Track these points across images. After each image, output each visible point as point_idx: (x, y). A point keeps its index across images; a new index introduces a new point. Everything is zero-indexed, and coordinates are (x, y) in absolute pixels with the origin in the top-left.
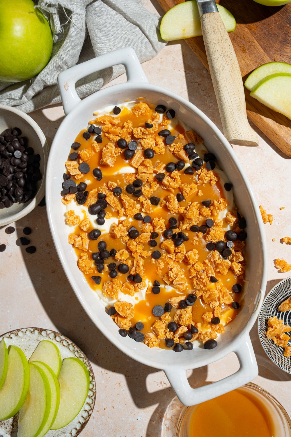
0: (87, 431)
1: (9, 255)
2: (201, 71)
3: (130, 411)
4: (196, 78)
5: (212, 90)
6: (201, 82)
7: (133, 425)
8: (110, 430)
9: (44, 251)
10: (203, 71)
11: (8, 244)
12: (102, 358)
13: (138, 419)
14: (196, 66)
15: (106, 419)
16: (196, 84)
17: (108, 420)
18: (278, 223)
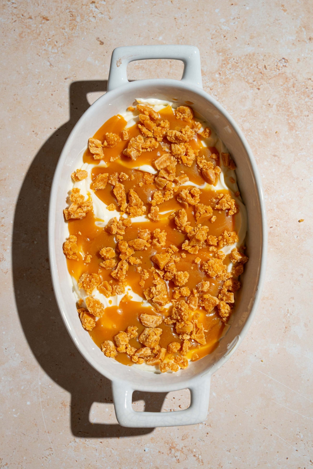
0: (89, 464)
1: (5, 272)
3: (136, 442)
4: (207, 82)
5: (225, 95)
6: (213, 86)
7: (140, 457)
8: (114, 463)
9: (44, 267)
10: (215, 75)
11: (4, 260)
12: (106, 384)
13: (146, 451)
14: (208, 70)
15: (111, 451)
16: (208, 88)
17: (113, 451)
18: (297, 237)
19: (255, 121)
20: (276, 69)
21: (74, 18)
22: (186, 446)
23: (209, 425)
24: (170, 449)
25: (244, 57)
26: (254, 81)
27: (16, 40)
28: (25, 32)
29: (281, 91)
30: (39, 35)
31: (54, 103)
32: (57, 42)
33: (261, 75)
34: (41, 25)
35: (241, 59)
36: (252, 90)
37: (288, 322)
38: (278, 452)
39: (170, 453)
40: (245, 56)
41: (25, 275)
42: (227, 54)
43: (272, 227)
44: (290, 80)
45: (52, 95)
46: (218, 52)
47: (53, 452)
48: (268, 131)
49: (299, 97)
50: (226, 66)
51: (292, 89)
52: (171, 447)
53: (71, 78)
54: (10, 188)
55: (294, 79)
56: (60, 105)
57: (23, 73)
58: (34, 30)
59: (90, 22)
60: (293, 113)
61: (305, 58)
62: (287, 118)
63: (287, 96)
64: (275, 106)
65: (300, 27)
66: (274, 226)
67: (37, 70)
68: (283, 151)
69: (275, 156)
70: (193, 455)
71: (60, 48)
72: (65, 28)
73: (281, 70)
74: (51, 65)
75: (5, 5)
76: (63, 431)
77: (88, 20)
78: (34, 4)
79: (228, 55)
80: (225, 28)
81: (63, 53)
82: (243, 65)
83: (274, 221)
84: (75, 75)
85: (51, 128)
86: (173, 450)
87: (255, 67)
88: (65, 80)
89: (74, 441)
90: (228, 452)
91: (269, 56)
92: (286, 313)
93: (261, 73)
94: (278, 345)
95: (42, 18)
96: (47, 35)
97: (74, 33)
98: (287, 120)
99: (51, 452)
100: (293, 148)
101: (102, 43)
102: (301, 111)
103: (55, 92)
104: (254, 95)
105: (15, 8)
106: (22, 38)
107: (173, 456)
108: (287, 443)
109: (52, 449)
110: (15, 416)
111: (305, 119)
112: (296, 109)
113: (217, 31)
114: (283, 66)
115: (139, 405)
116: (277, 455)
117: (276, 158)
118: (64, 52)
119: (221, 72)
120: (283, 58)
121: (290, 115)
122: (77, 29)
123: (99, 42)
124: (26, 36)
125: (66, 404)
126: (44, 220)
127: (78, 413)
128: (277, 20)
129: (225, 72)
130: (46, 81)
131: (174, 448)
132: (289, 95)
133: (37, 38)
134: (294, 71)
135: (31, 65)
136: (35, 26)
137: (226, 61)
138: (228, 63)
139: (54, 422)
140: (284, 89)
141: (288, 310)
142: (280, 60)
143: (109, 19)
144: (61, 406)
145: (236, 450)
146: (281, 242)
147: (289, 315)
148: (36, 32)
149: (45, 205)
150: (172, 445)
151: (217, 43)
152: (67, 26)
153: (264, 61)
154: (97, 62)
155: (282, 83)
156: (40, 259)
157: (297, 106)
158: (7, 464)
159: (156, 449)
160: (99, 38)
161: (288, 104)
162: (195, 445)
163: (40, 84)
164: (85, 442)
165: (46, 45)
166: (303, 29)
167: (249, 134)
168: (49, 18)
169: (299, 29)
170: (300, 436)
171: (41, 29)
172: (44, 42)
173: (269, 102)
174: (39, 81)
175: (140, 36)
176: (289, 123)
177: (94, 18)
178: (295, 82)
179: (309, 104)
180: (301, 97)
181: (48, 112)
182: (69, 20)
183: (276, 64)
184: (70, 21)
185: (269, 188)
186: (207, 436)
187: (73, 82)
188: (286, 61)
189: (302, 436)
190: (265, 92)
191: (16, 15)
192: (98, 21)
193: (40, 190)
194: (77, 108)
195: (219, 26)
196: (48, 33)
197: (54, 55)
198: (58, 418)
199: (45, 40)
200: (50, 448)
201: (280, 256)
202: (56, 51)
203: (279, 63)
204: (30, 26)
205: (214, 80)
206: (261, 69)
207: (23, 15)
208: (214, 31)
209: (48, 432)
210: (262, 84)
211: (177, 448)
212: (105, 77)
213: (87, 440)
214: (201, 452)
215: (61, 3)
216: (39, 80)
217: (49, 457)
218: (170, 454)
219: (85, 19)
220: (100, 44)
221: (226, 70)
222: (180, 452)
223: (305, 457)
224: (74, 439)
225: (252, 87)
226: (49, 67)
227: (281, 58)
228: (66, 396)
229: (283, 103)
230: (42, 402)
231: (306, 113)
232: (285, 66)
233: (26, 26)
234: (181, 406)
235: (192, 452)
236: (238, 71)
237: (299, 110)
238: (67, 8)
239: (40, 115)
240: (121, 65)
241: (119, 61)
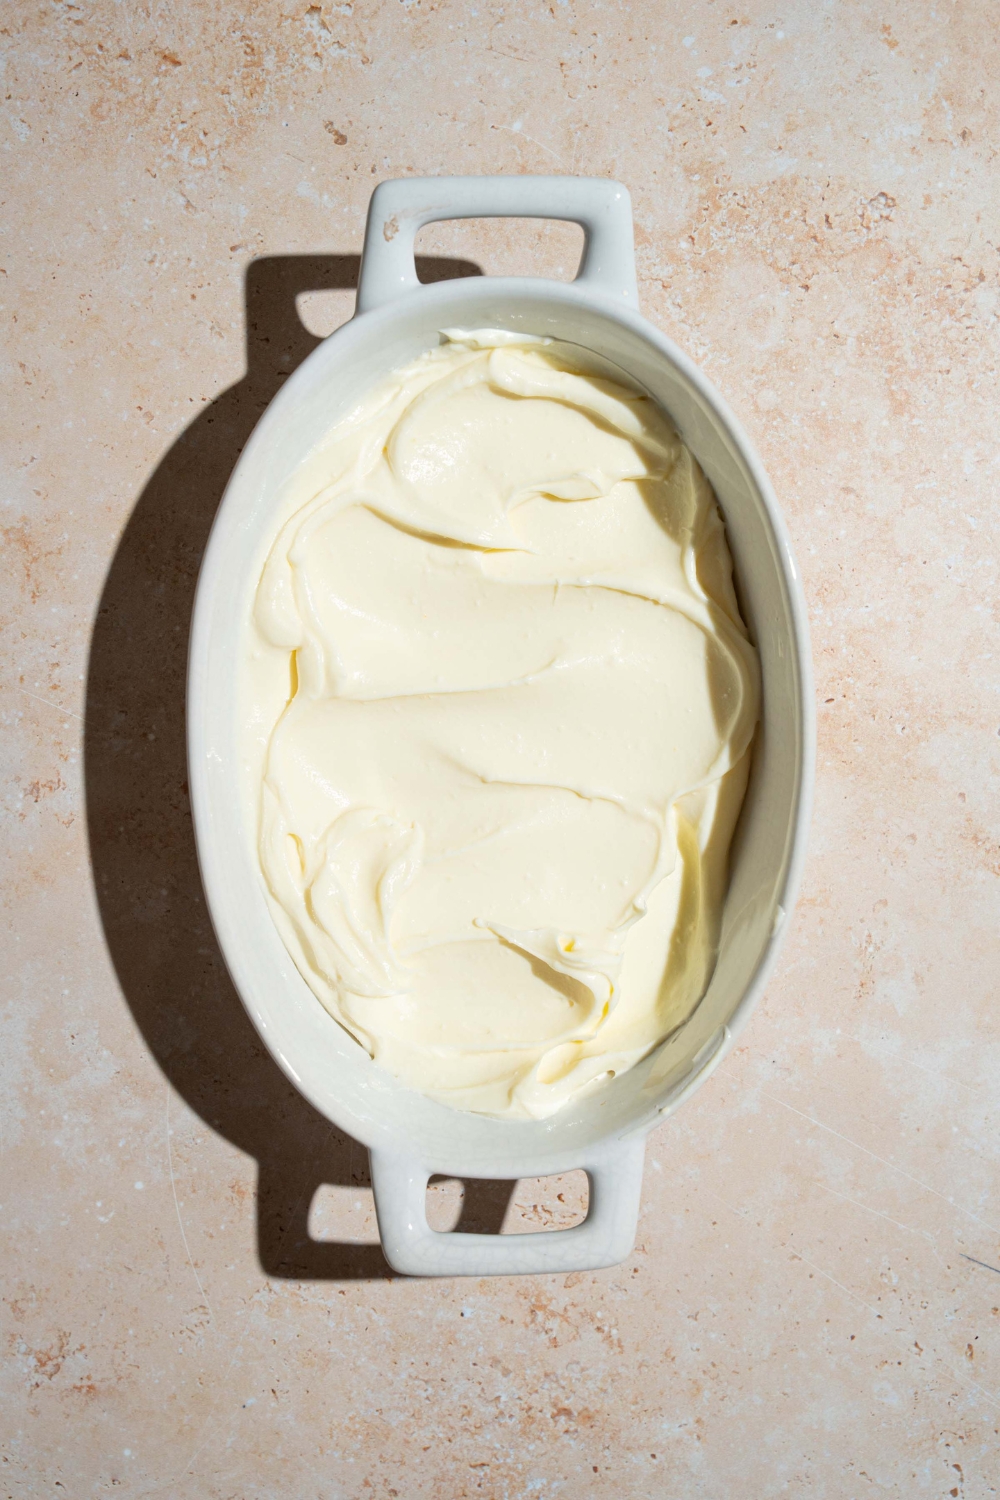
0: (310, 1350)
1: (66, 821)
2: (674, 241)
3: (439, 1291)
4: (654, 265)
5: (705, 305)
6: (671, 278)
7: (450, 1332)
8: (378, 1347)
9: (176, 808)
10: (678, 242)
11: (62, 786)
13: (465, 1315)
14: (657, 226)
15: (369, 1317)
16: (655, 283)
17: (375, 1316)
18: (903, 728)
19: (792, 383)
20: (859, 227)
21: (256, 58)
22: (575, 1302)
23: (642, 1248)
24: (533, 1311)
25: (767, 188)
26: (793, 263)
27: (83, 126)
28: (108, 100)
29: (871, 295)
30: (152, 110)
31: (199, 322)
32: (205, 134)
33: (815, 244)
34: (156, 80)
35: (756, 195)
36: (788, 290)
37: (869, 968)
38: (828, 1321)
39: (533, 1321)
40: (768, 184)
41: (122, 829)
42: (715, 177)
43: (831, 700)
44: (899, 261)
45: (193, 297)
46: (689, 171)
47: (208, 1317)
48: (830, 418)
49: (925, 314)
50: (712, 214)
51: (905, 287)
52: (533, 1305)
53: (250, 248)
54: (76, 577)
55: (911, 257)
56: (218, 329)
57: (105, 228)
58: (136, 96)
59: (306, 73)
60: (906, 363)
61: (948, 194)
62: (887, 376)
63: (889, 309)
64: (851, 341)
65: (935, 96)
66: (839, 698)
67: (147, 221)
68: (873, 476)
69: (847, 490)
70: (595, 1327)
71: (215, 152)
72: (231, 90)
73: (873, 231)
74: (188, 204)
75: (45, 13)
76: (237, 1261)
77: (301, 64)
78: (135, 12)
79: (717, 183)
80: (710, 96)
81: (224, 167)
82: (760, 213)
83: (839, 681)
84: (260, 238)
85: (191, 400)
86: (540, 1315)
87: (796, 219)
88: (232, 254)
89: (267, 1288)
90: (691, 1319)
91: (841, 187)
92: (864, 945)
93: (815, 238)
94: (838, 1031)
95: (159, 58)
96: (174, 111)
97: (258, 105)
98: (888, 382)
99: (205, 1318)
100: (901, 468)
101: (341, 139)
102: (929, 357)
103: (202, 289)
104: (793, 305)
105: (78, 22)
106: (102, 118)
107: (541, 1330)
108: (853, 1298)
109: (206, 1310)
110: (102, 1219)
111: (940, 381)
112: (913, 349)
113: (688, 106)
114: (881, 216)
115: (446, 1192)
116: (825, 1329)
117: (852, 497)
118: (226, 164)
119: (695, 235)
120: (883, 194)
121: (897, 367)
122: (266, 92)
123: (332, 137)
124: (114, 114)
125: (243, 1189)
126: (174, 671)
127: (278, 1215)
128: (868, 73)
129: (708, 234)
130: (176, 253)
131: (543, 1307)
132: (895, 306)
133: (147, 120)
134: (913, 234)
135: (130, 203)
136: (140, 81)
137: (711, 200)
138: (718, 208)
139: (211, 1236)
140: (881, 289)
141: (870, 936)
142: (872, 200)
143: (363, 63)
144: (229, 1193)
145: (714, 1315)
146: (857, 743)
147: (871, 949)
148: (143, 101)
149: (178, 628)
150: (537, 1300)
151: (685, 144)
152: (236, 83)
153: (825, 202)
154: (326, 197)
155: (874, 271)
156: (164, 786)
157: (918, 339)
158: (82, 1348)
159: (494, 1312)
160: (331, 123)
161: (890, 334)
162: (601, 1302)
163: (157, 265)
164: (298, 1292)
165: (173, 141)
166: (945, 103)
167: (775, 423)
168: (180, 58)
169: (933, 102)
170: (890, 1279)
171: (158, 93)
172: (168, 132)
173: (836, 326)
174: (155, 256)
175: (454, 119)
176: (892, 393)
177: (317, 59)
178: (916, 267)
179: (952, 334)
180: (930, 313)
181: (183, 349)
182: (242, 64)
183: (860, 212)
184: (246, 66)
185: (826, 586)
186: (633, 1277)
187: (255, 258)
188: (891, 202)
189: (895, 1281)
190: (825, 297)
191: (82, 46)
192: (329, 68)
193: (163, 585)
194: (267, 340)
195: (693, 90)
196: (180, 103)
197: (198, 175)
198: (222, 1227)
199: (169, 127)
200: (201, 1306)
201: (852, 781)
202: (204, 162)
203: (869, 208)
204: (124, 80)
205: (674, 258)
206: (816, 225)
207: (101, 47)
208: (680, 106)
209: (196, 1265)
210: (818, 273)
211: (551, 1308)
213: (304, 1285)
214: (616, 1319)
215: (218, 9)
216: (154, 252)
217: (199, 1331)
218: (533, 1325)
219: (290, 62)
220: (336, 142)
221: (711, 228)
222: (558, 1319)
223: (901, 1333)
224: (268, 1284)
225: (785, 281)
226: (185, 212)
227: (877, 194)
228: (244, 1169)
229: (876, 332)
230: (178, 1182)
231: (944, 363)
232: (887, 218)
233: (112, 80)
234: (563, 1198)
235: (592, 1320)
236: (745, 231)
237: (923, 354)
238: (235, 26)
239: (158, 360)
240: (397, 235)
241: (393, 225)
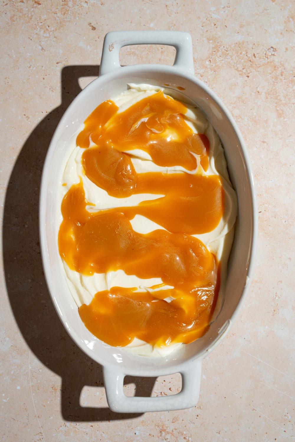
2: (204, 62)
3: (127, 425)
4: (198, 69)
5: (215, 82)
6: (203, 73)
7: (131, 440)
9: (34, 251)
10: (205, 62)
12: (97, 368)
13: (136, 434)
14: (199, 57)
15: (101, 435)
16: (198, 75)
17: (104, 435)
18: (285, 222)
19: (244, 107)
20: (265, 58)
21: (66, 3)
22: (176, 428)
23: (199, 407)
24: (161, 432)
25: (234, 45)
26: (243, 69)
27: (8, 23)
28: (16, 15)
29: (269, 79)
30: (31, 19)
31: (45, 87)
32: (49, 26)
33: (251, 63)
34: (32, 9)
35: (231, 47)
36: (242, 77)
37: (276, 305)
38: (266, 433)
39: (161, 436)
40: (235, 44)
41: (15, 258)
42: (217, 41)
43: (261, 212)
44: (278, 68)
45: (44, 79)
46: (209, 40)
47: (43, 437)
48: (257, 118)
49: (287, 85)
50: (216, 53)
51: (280, 77)
52: (161, 429)
53: (63, 63)
55: (282, 67)
56: (52, 89)
57: (14, 56)
58: (26, 14)
59: (82, 7)
60: (281, 101)
61: (293, 48)
62: (276, 105)
63: (275, 84)
64: (263, 94)
65: (288, 17)
66: (263, 211)
67: (28, 54)
68: (272, 137)
69: (264, 142)
70: (183, 437)
71: (52, 32)
72: (57, 13)
73: (269, 59)
76: (54, 415)
77: (81, 5)
79: (218, 43)
80: (215, 16)
81: (55, 37)
82: (232, 53)
83: (263, 206)
84: (66, 60)
85: (42, 112)
86: (163, 433)
87: (244, 55)
88: (57, 65)
89: (64, 425)
90: (218, 434)
91: (258, 45)
92: (275, 296)
93: (250, 61)
94: (267, 327)
95: (34, 2)
96: (38, 19)
97: (66, 18)
98: (276, 107)
99: (41, 437)
100: (281, 135)
101: (94, 29)
102: (289, 99)
103: (47, 76)
104: (244, 82)
106: (14, 21)
107: (164, 439)
108: (275, 424)
109: (42, 434)
110: (4, 401)
111: (293, 107)
112: (284, 96)
113: (208, 19)
114: (272, 54)
115: (129, 388)
116: (266, 436)
117: (265, 144)
118: (55, 36)
119: (211, 60)
120: (272, 47)
121: (279, 102)
122: (69, 13)
123: (91, 28)
124: (18, 20)
125: (56, 388)
126: (35, 204)
127: (69, 397)
128: (266, 10)
129: (215, 60)
130: (38, 65)
131: (165, 430)
132: (277, 83)
133: (29, 22)
134: (282, 60)
135: (23, 48)
136: (27, 9)
137: (216, 49)
138: (218, 51)
139: (44, 406)
140: (272, 77)
141: (276, 293)
142: (268, 49)
143: (101, 5)
144: (51, 390)
145: (226, 432)
146: (270, 227)
147: (277, 298)
148: (28, 16)
149: (36, 189)
150: (162, 428)
151: (207, 31)
152: (59, 11)
153: (253, 50)
154: (89, 47)
155: (270, 72)
156: (30, 243)
157: (285, 93)
159: (147, 432)
160: (91, 23)
161: (276, 92)
162: (186, 428)
163: (32, 68)
164: (76, 426)
165: (38, 29)
166: (291, 19)
167: (239, 120)
168: (41, 2)
169: (287, 19)
170: (288, 417)
171: (33, 13)
172: (36, 26)
173: (258, 89)
174: (31, 65)
175: (131, 23)
176: (277, 110)
177: (86, 3)
178: (283, 70)
180: (289, 85)
181: (40, 96)
182: (61, 5)
183: (265, 53)
184: (62, 5)
185: (258, 173)
186: (197, 418)
187: (65, 66)
188: (275, 50)
189: (290, 418)
190: (254, 80)
192: (90, 6)
193: (31, 174)
194: (68, 93)
195: (209, 14)
196: (40, 17)
197: (46, 39)
198: (49, 403)
199: (37, 24)
200: (40, 433)
201: (268, 240)
202: (48, 35)
203: (268, 52)
204: (22, 9)
205: (204, 67)
206: (250, 57)
208: (205, 19)
209: (39, 417)
210: (252, 72)
211: (167, 430)
212: (97, 62)
213: (78, 424)
214: (191, 434)
216: (31, 64)
218: (161, 437)
219: (77, 4)
220: (92, 29)
221: (216, 57)
222: (170, 435)
223: (293, 437)
224: (65, 423)
225: (241, 75)
226: (41, 51)
227: (270, 47)
228: (56, 380)
229: (271, 91)
230: (32, 386)
232: (274, 55)
233: (18, 9)
234: (171, 389)
235: (182, 435)
236: (228, 59)
237: (287, 98)
239: (31, 99)
240: (113, 49)
241: (112, 46)
